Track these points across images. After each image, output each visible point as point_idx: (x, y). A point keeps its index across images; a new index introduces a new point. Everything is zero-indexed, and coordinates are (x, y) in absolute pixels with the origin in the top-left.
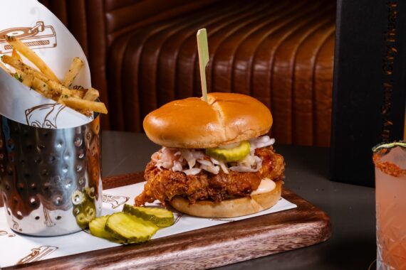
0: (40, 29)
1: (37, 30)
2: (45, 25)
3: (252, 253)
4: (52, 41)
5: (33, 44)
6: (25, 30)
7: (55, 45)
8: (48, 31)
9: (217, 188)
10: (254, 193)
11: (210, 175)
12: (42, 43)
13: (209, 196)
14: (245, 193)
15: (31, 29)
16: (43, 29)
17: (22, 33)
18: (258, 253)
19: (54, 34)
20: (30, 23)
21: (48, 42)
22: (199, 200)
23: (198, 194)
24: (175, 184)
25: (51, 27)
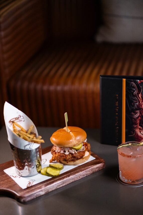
0: (19, 117)
1: (19, 118)
2: (21, 116)
3: (86, 175)
4: (23, 120)
5: (18, 121)
6: (16, 118)
7: (24, 121)
8: (22, 117)
9: (74, 157)
10: (84, 157)
11: (72, 154)
12: (20, 121)
13: (72, 160)
14: (82, 157)
15: (17, 118)
16: (20, 117)
17: (15, 119)
18: (87, 174)
19: (24, 118)
20: (17, 116)
21: (22, 120)
22: (70, 161)
23: (69, 160)
24: (63, 157)
25: (23, 116)
